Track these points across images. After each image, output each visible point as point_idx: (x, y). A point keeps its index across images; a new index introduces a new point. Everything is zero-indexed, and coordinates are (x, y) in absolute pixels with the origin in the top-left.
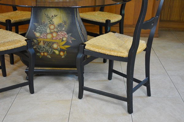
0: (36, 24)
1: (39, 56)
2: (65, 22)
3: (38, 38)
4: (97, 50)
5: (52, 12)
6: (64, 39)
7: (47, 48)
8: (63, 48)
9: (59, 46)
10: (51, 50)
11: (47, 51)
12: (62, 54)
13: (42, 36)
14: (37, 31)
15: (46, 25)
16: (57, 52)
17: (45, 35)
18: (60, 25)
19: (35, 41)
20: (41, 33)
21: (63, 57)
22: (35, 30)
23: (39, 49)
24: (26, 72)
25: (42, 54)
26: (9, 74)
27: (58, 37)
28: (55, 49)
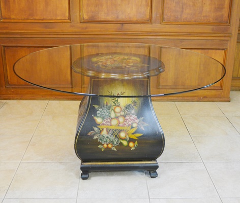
0: (96, 107)
1: (101, 149)
2: (135, 103)
3: (99, 125)
5: (118, 89)
6: (135, 125)
7: (112, 138)
8: (133, 137)
9: (128, 134)
10: (117, 141)
11: (112, 142)
12: (131, 144)
13: (104, 122)
14: (98, 115)
15: (110, 107)
16: (125, 143)
17: (109, 120)
18: (128, 107)
19: (96, 129)
20: (103, 118)
21: (133, 149)
22: (95, 115)
23: (100, 139)
27: (126, 123)
28: (122, 139)
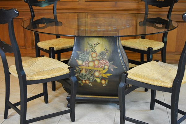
0: (79, 52)
1: (80, 84)
2: (107, 50)
3: (80, 66)
4: (140, 80)
5: (95, 41)
6: (106, 67)
7: (89, 76)
8: (105, 76)
9: (101, 74)
10: (92, 78)
11: (89, 79)
12: (103, 82)
13: (84, 64)
14: (79, 59)
15: (89, 53)
16: (98, 80)
17: (87, 63)
18: (102, 53)
19: (77, 69)
20: (83, 61)
21: (104, 85)
22: (78, 58)
23: (80, 76)
24: (67, 99)
25: (84, 81)
26: (51, 101)
27: (100, 65)
28: (97, 77)
